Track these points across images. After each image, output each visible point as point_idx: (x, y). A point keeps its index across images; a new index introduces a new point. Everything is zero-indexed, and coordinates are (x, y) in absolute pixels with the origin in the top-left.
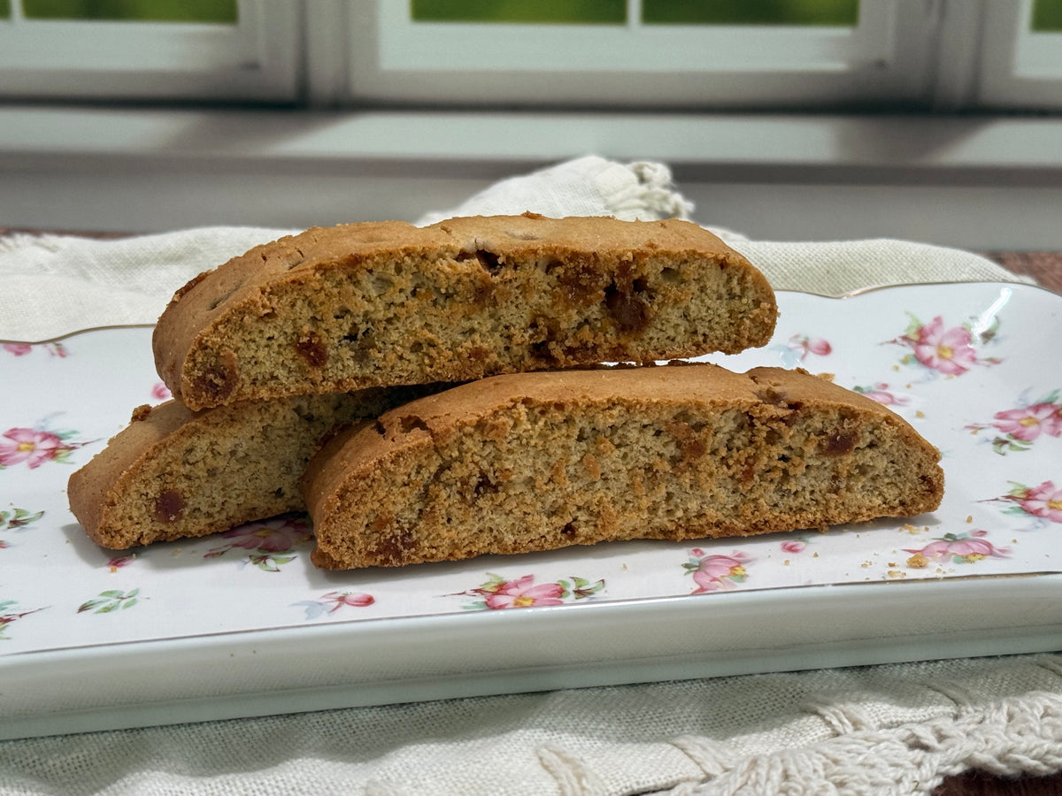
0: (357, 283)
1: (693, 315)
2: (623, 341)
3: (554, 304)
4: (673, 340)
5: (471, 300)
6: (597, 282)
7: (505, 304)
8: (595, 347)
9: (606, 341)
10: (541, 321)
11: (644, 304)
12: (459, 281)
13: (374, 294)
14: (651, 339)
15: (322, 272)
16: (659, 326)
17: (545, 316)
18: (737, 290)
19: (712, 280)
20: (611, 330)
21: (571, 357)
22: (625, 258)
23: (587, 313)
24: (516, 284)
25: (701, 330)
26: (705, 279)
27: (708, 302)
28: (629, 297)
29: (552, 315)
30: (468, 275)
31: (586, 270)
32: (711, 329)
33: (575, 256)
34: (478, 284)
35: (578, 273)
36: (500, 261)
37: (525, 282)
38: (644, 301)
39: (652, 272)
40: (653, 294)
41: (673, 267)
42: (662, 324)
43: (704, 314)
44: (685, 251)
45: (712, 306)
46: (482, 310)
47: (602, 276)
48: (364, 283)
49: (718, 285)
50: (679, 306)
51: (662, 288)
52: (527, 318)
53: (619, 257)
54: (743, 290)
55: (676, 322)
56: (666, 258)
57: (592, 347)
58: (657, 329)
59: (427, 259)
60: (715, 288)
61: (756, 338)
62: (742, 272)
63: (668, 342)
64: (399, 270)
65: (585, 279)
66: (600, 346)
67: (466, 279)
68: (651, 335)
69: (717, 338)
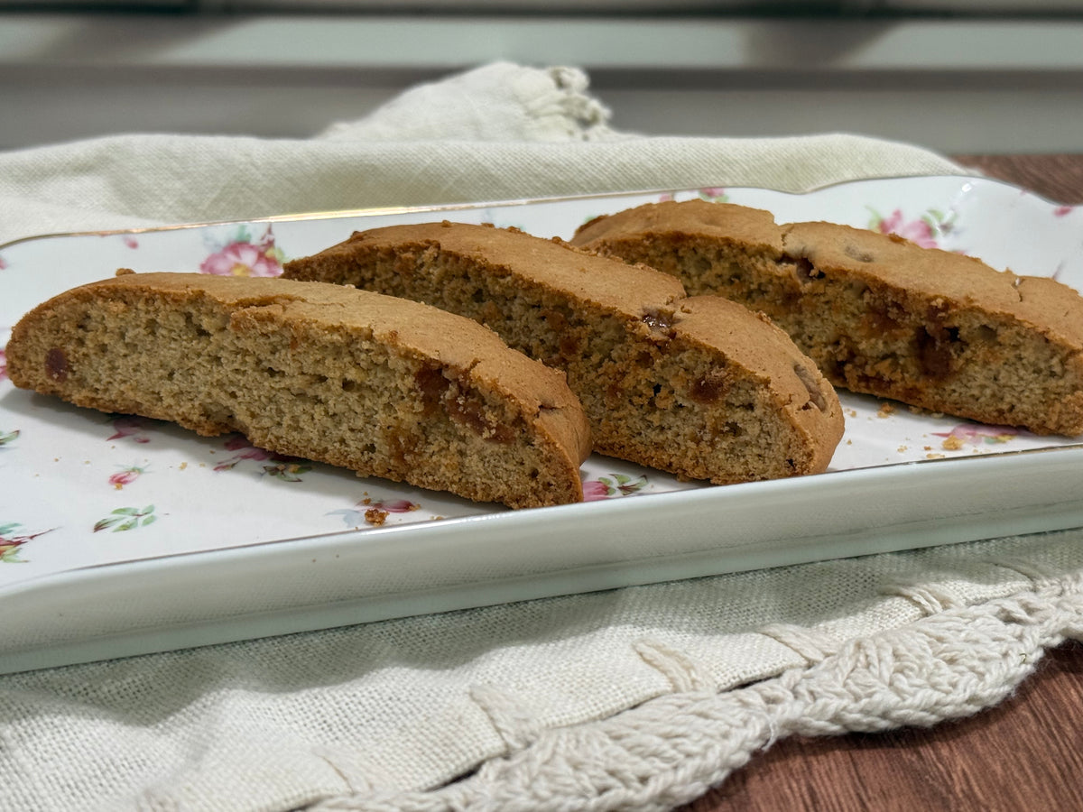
0: (680, 259)
1: (1002, 382)
2: (919, 385)
3: (857, 329)
4: (977, 399)
5: (778, 302)
6: (904, 319)
7: (809, 315)
8: (891, 382)
9: (903, 379)
10: (843, 342)
11: (950, 354)
12: (770, 281)
13: (693, 271)
14: (954, 391)
15: (651, 240)
16: (965, 381)
17: (848, 338)
18: (1057, 369)
19: (1031, 350)
20: (913, 369)
21: (863, 384)
22: (934, 303)
23: (893, 347)
24: (823, 299)
25: (1008, 399)
26: (1022, 348)
27: (1022, 372)
28: (938, 344)
29: (856, 339)
30: (779, 278)
31: (895, 304)
32: (1019, 400)
33: (884, 287)
34: (787, 289)
35: (887, 306)
36: (813, 272)
37: (833, 299)
38: (952, 351)
39: (965, 326)
40: (964, 347)
41: (991, 326)
42: (969, 381)
43: (1016, 384)
44: (1004, 313)
45: (1025, 377)
46: (787, 314)
47: (910, 314)
48: (686, 259)
49: (1038, 359)
50: (989, 367)
51: (973, 344)
52: (830, 332)
53: (929, 300)
54: (1065, 371)
55: (984, 382)
56: (981, 316)
57: (888, 382)
58: (961, 382)
59: (746, 253)
60: (1032, 359)
61: (1066, 425)
62: (1066, 352)
63: (971, 400)
64: (720, 256)
65: (893, 313)
66: (895, 382)
67: (775, 281)
68: (953, 387)
69: (1024, 412)
